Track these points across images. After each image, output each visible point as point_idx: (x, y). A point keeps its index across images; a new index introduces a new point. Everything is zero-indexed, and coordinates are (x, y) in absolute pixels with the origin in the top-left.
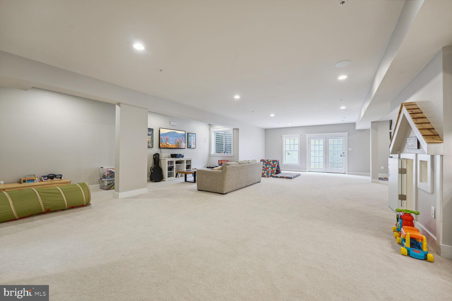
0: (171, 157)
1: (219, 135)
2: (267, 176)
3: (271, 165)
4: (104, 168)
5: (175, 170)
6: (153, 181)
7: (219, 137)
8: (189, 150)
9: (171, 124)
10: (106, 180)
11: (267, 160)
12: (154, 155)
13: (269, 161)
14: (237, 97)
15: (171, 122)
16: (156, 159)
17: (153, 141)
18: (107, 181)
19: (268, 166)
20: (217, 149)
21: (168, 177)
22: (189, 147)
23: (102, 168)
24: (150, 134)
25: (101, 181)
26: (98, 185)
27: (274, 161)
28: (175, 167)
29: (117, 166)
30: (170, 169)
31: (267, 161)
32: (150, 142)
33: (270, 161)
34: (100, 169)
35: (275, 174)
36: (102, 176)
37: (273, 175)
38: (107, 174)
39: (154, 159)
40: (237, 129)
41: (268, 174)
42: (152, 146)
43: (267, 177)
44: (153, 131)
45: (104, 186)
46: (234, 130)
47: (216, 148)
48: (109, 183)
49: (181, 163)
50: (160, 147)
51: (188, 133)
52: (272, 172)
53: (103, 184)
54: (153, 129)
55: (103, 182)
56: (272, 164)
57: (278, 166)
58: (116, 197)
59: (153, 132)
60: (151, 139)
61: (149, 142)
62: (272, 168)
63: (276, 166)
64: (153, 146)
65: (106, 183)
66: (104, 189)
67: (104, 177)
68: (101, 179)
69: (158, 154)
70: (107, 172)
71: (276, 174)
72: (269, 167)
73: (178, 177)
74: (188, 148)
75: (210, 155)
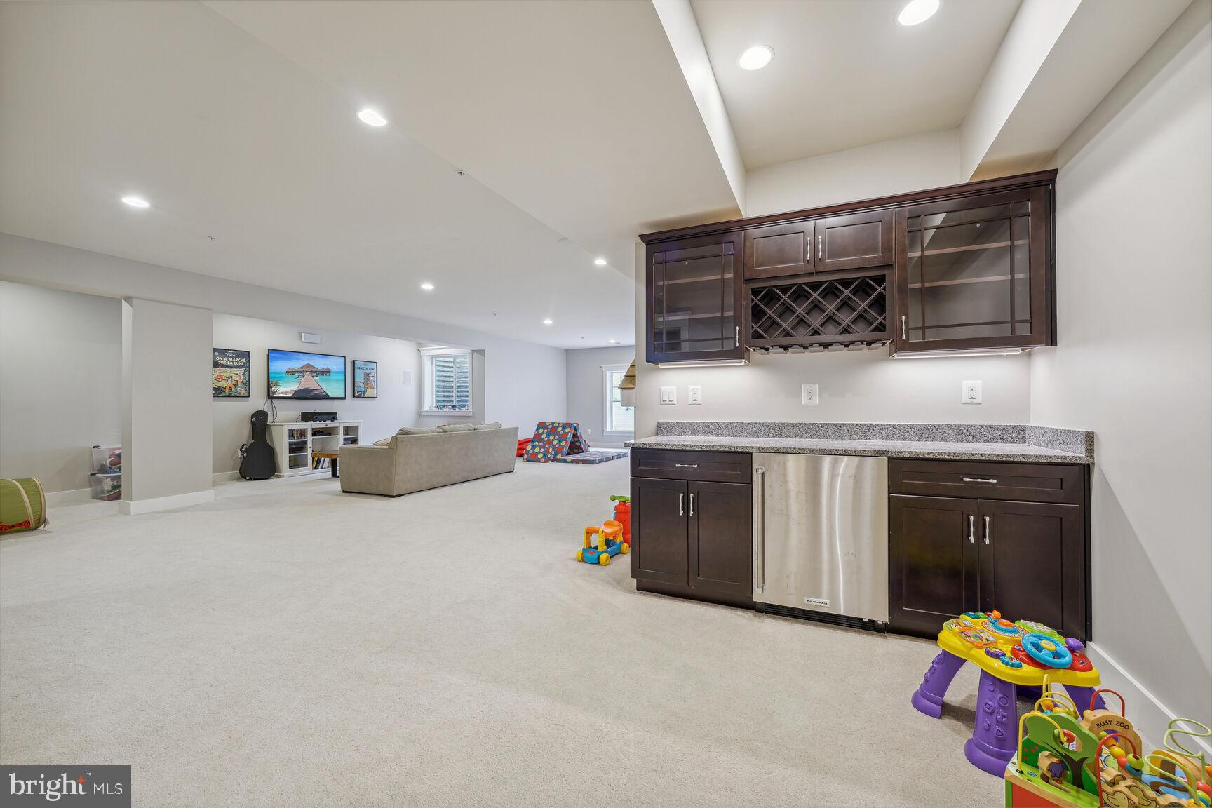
0: (302, 420)
1: (445, 364)
2: (542, 460)
3: (558, 433)
4: (102, 447)
5: (310, 451)
6: (248, 478)
7: (445, 369)
8: (358, 402)
9: (303, 340)
10: (107, 478)
11: (553, 424)
12: (253, 416)
13: (555, 425)
14: (427, 287)
15: (303, 334)
16: (259, 423)
17: (249, 381)
18: (109, 479)
19: (552, 437)
20: (440, 399)
21: (291, 467)
22: (356, 394)
23: (97, 447)
24: (242, 364)
25: (94, 480)
26: (88, 490)
27: (565, 426)
28: (310, 444)
29: (127, 439)
30: (297, 448)
31: (550, 427)
32: (240, 384)
33: (559, 426)
34: (91, 451)
35: (564, 454)
36: (97, 466)
37: (559, 457)
38: (110, 462)
39: (253, 424)
40: (481, 352)
41: (545, 455)
42: (246, 394)
43: (544, 462)
44: (249, 358)
45: (102, 492)
46: (473, 353)
47: (437, 396)
48: (115, 484)
49: (330, 434)
50: (270, 396)
51: (354, 361)
52: (559, 451)
53: (99, 488)
54: (249, 352)
55: (100, 481)
56: (562, 433)
57: (575, 436)
58: (126, 512)
59: (249, 361)
60: (242, 377)
61: (238, 385)
62: (560, 441)
63: (570, 436)
64: (249, 393)
65: (108, 484)
66: (102, 499)
67: (103, 469)
68: (94, 474)
69: (264, 414)
70: (110, 458)
71: (568, 454)
72: (554, 439)
73: (322, 468)
74: (354, 396)
75: (420, 415)
